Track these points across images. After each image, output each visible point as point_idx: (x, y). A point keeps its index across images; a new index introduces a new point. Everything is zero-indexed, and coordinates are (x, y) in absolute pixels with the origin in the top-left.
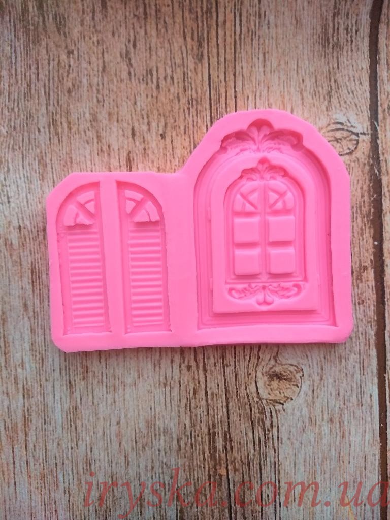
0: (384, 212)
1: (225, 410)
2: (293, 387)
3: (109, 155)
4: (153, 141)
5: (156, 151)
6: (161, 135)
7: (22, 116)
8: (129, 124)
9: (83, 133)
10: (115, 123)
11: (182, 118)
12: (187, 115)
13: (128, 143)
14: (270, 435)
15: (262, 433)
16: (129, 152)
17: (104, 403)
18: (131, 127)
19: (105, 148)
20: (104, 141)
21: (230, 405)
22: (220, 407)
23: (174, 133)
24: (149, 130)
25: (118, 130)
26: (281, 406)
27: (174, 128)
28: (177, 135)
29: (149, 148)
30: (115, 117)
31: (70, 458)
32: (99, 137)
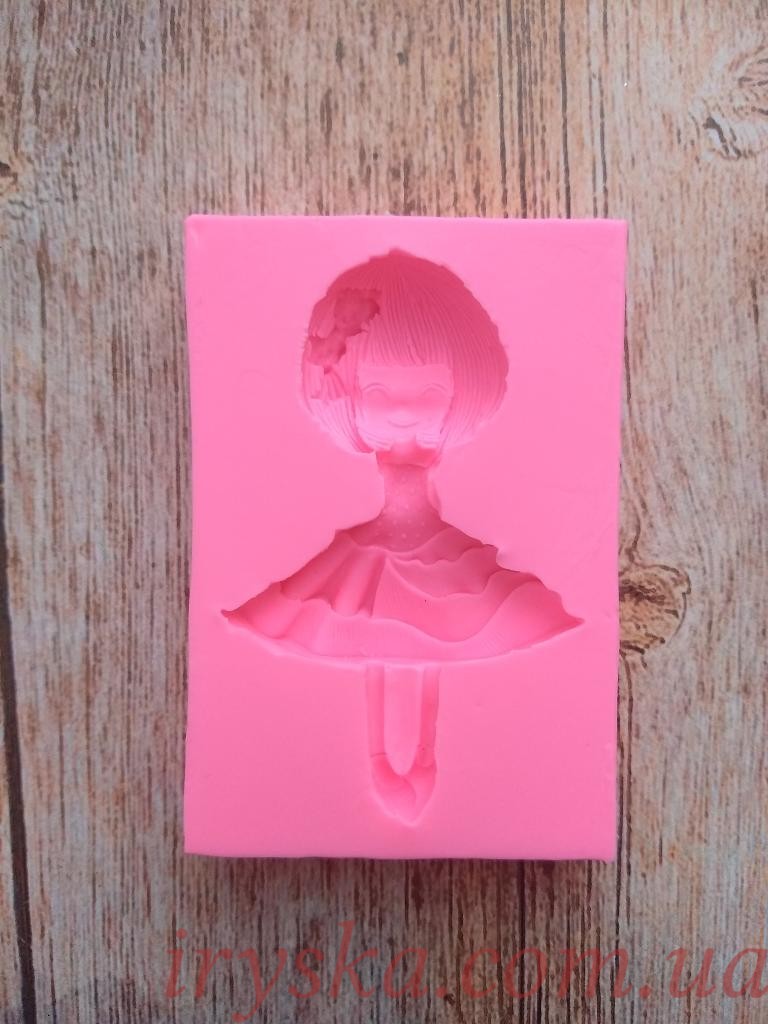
2: (666, 616)
3: (285, 96)
4: (382, 67)
5: (387, 89)
6: (400, 55)
7: (110, 15)
8: (331, 33)
9: (233, 51)
10: (303, 32)
11: (446, 22)
12: (457, 17)
13: (328, 72)
16: (329, 91)
18: (335, 39)
19: (277, 83)
20: (276, 68)
23: (428, 53)
24: (374, 45)
25: (307, 45)
26: (638, 655)
27: (429, 41)
28: (434, 57)
29: (371, 82)
30: (303, 19)
31: (179, 757)
32: (266, 60)
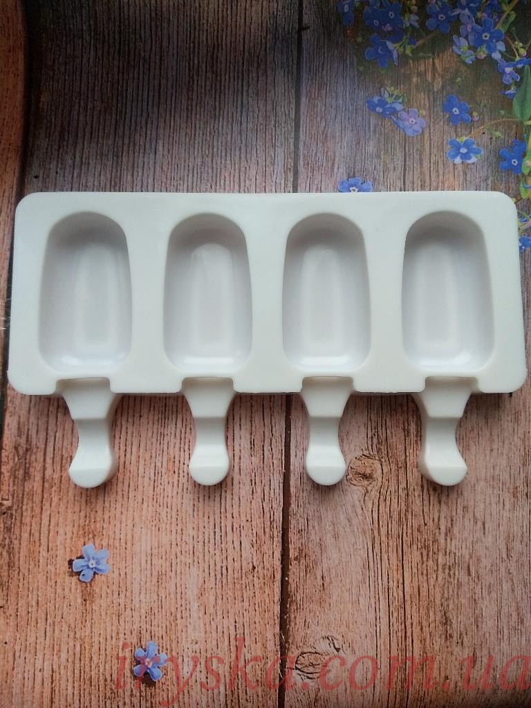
0: (279, 603)
1: (408, 454)
14: (374, 430)
15: (380, 433)
17: (502, 467)
21: (403, 457)
22: (412, 456)
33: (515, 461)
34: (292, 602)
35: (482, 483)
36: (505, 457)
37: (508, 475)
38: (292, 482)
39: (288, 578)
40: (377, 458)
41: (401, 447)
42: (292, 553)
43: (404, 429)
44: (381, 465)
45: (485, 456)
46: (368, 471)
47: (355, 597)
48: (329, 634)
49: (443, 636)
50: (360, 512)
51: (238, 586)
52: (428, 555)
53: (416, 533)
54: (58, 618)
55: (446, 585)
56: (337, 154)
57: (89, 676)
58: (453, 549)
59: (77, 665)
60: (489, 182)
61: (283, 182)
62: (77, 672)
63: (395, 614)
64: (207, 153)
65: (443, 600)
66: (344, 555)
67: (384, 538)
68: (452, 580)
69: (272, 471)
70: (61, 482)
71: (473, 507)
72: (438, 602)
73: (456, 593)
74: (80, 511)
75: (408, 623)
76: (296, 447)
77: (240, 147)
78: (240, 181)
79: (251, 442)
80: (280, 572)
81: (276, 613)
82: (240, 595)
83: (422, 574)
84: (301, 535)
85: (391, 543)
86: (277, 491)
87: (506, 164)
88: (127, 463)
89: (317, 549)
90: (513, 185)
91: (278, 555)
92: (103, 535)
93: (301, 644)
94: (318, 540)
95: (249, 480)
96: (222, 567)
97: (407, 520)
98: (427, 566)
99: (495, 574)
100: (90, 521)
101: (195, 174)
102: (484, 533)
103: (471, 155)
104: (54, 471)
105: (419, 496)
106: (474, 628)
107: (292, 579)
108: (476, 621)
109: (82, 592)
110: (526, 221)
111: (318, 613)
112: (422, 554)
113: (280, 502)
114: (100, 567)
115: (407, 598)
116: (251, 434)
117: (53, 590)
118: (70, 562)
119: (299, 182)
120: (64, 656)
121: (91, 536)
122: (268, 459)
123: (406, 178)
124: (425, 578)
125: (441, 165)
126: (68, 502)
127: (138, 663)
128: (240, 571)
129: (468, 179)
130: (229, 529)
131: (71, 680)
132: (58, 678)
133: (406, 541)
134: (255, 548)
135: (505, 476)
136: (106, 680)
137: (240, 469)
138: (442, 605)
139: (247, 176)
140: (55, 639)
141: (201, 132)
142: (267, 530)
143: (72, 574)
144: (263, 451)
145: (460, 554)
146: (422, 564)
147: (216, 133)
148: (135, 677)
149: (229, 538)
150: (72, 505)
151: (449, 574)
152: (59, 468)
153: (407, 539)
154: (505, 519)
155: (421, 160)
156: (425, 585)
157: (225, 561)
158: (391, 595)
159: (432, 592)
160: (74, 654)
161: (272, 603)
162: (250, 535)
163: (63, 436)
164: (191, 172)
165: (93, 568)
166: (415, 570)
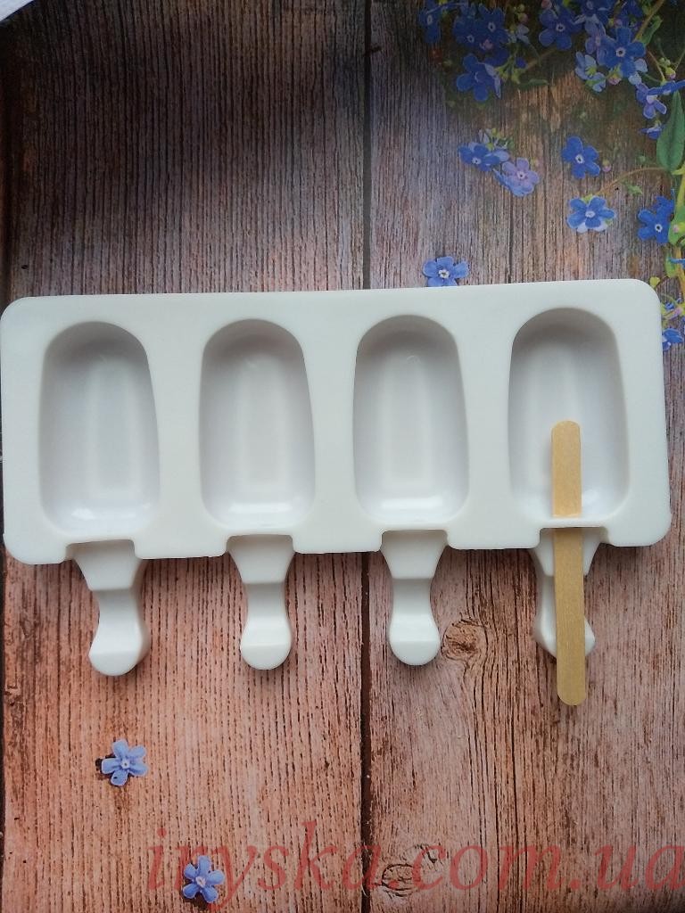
0: (360, 806)
1: (519, 618)
14: (475, 589)
15: (483, 592)
17: (639, 630)
21: (513, 622)
22: (524, 622)
33: (656, 623)
34: (375, 804)
35: (613, 652)
36: (643, 618)
37: (647, 640)
38: (372, 658)
39: (371, 776)
40: (480, 624)
41: (510, 609)
42: (375, 746)
43: (514, 586)
44: (485, 632)
45: (618, 617)
46: (469, 641)
47: (454, 797)
48: (422, 842)
49: (564, 842)
50: (459, 692)
51: (308, 787)
52: (545, 743)
53: (529, 716)
54: (87, 831)
55: (568, 780)
56: (421, 225)
57: (128, 899)
58: (577, 735)
59: (114, 887)
60: (625, 256)
61: (350, 265)
62: (114, 894)
63: (505, 816)
64: (248, 228)
65: (564, 797)
66: (439, 746)
67: (489, 724)
68: (575, 772)
69: (346, 644)
70: (80, 664)
71: (602, 682)
72: (558, 799)
73: (580, 788)
74: (107, 700)
75: (521, 826)
76: (376, 612)
77: (293, 219)
78: (293, 265)
79: (318, 608)
80: (360, 769)
81: (356, 818)
82: (311, 798)
83: (538, 766)
84: (385, 723)
85: (498, 730)
86: (354, 669)
87: (646, 230)
88: (163, 638)
89: (406, 740)
90: (656, 260)
91: (356, 748)
92: (137, 728)
93: (388, 855)
94: (407, 729)
95: (317, 655)
96: (287, 765)
97: (518, 700)
98: (544, 756)
99: (629, 765)
100: (120, 712)
101: (234, 258)
102: (616, 714)
103: (600, 219)
104: (71, 650)
105: (533, 670)
106: (603, 830)
107: (375, 778)
108: (605, 823)
109: (115, 798)
110: (673, 308)
111: (408, 816)
112: (537, 741)
113: (357, 682)
114: (135, 767)
115: (519, 796)
116: (319, 597)
117: (79, 797)
118: (98, 762)
119: (372, 264)
120: (97, 875)
121: (122, 730)
122: (342, 629)
123: (513, 255)
124: (541, 771)
125: (559, 236)
126: (91, 689)
127: (189, 882)
128: (310, 769)
129: (597, 252)
130: (294, 718)
131: (107, 904)
132: (90, 902)
133: (518, 726)
134: (328, 740)
135: (643, 642)
136: (149, 903)
137: (306, 642)
138: (562, 803)
139: (303, 258)
140: (85, 856)
141: (240, 200)
142: (343, 718)
143: (101, 776)
144: (335, 618)
145: (585, 741)
146: (538, 753)
147: (260, 201)
148: (186, 899)
149: (295, 729)
150: (96, 693)
151: (572, 765)
152: (77, 647)
153: (518, 724)
154: (642, 694)
155: (533, 229)
156: (542, 779)
157: (290, 757)
158: (498, 793)
159: (550, 788)
160: (110, 873)
161: (351, 806)
162: (321, 725)
163: (80, 606)
164: (228, 255)
165: (126, 770)
166: (528, 761)
